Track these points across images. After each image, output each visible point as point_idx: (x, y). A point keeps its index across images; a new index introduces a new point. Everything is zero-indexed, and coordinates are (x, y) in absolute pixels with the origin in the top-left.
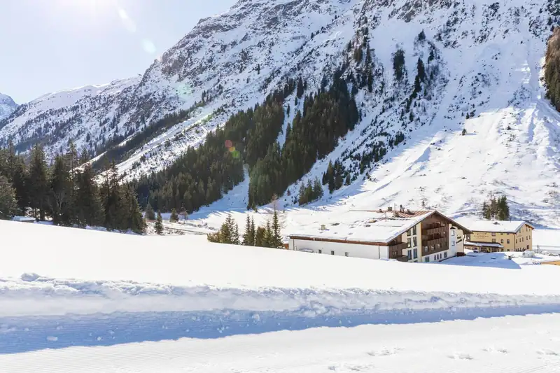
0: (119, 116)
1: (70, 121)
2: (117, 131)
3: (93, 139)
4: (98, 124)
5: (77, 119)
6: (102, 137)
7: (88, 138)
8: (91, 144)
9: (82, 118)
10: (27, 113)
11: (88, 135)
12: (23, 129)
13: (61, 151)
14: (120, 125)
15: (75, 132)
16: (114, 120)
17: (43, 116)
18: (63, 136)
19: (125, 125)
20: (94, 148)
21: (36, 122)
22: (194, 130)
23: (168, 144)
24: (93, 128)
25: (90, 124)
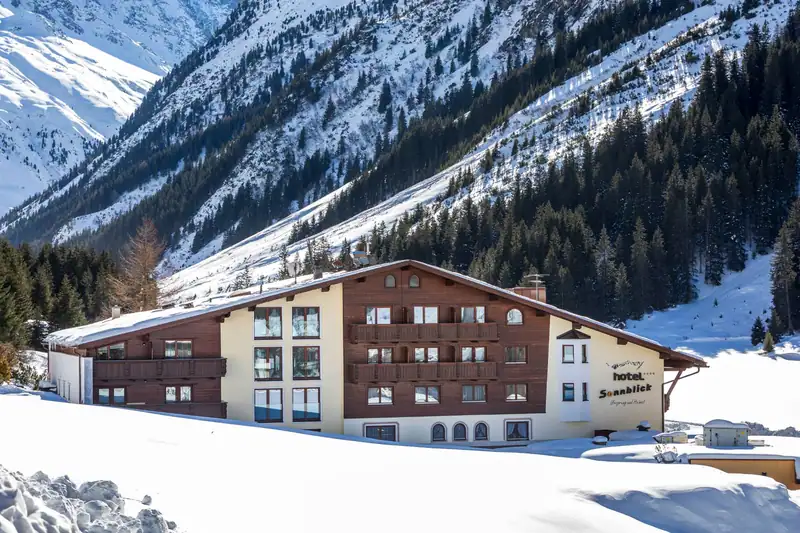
0: (487, 18)
1: (343, 47)
2: (475, 71)
3: (401, 103)
4: (422, 48)
5: (366, 37)
6: (424, 94)
7: (386, 98)
8: (389, 119)
9: (381, 35)
10: (254, 29)
11: (386, 89)
12: (233, 81)
13: (302, 144)
14: (487, 51)
15: (351, 81)
16: (473, 32)
17: (293, 35)
18: (315, 97)
19: (504, 48)
20: (394, 133)
21: (270, 53)
22: (681, 53)
23: (583, 107)
24: (406, 64)
25: (398, 50)
